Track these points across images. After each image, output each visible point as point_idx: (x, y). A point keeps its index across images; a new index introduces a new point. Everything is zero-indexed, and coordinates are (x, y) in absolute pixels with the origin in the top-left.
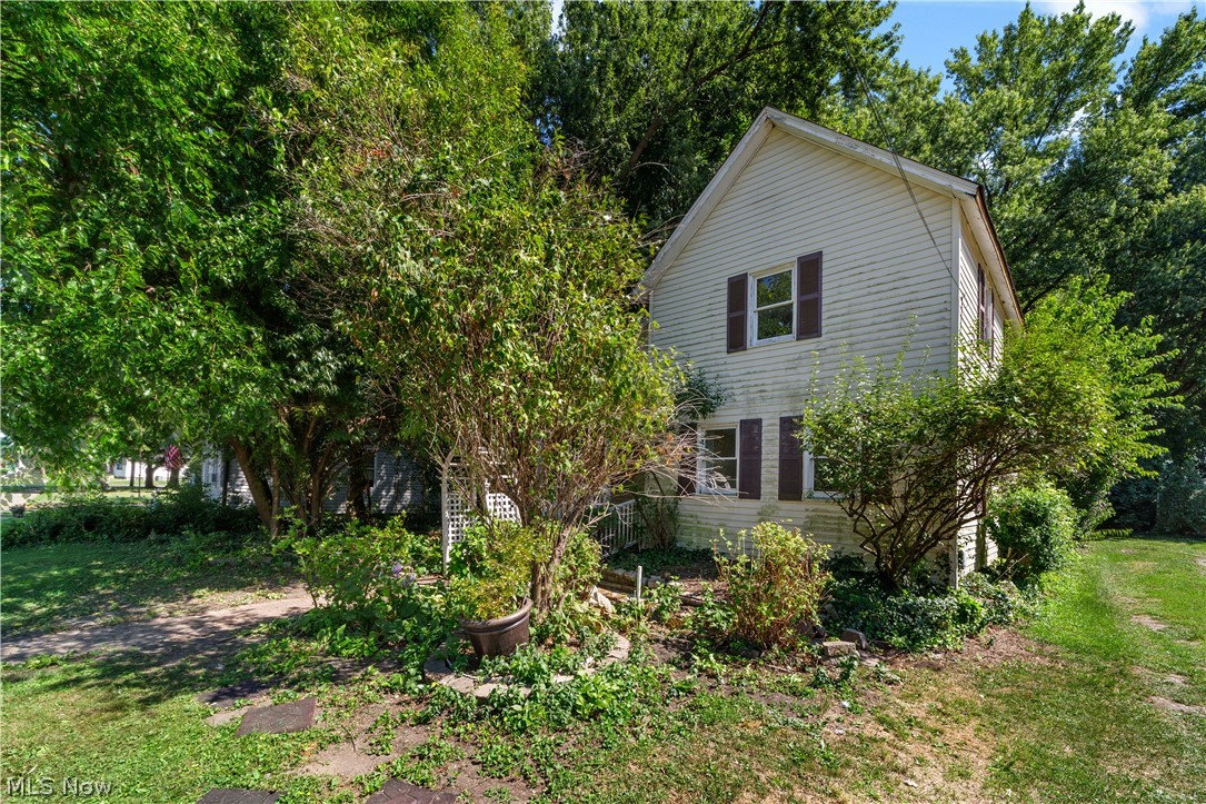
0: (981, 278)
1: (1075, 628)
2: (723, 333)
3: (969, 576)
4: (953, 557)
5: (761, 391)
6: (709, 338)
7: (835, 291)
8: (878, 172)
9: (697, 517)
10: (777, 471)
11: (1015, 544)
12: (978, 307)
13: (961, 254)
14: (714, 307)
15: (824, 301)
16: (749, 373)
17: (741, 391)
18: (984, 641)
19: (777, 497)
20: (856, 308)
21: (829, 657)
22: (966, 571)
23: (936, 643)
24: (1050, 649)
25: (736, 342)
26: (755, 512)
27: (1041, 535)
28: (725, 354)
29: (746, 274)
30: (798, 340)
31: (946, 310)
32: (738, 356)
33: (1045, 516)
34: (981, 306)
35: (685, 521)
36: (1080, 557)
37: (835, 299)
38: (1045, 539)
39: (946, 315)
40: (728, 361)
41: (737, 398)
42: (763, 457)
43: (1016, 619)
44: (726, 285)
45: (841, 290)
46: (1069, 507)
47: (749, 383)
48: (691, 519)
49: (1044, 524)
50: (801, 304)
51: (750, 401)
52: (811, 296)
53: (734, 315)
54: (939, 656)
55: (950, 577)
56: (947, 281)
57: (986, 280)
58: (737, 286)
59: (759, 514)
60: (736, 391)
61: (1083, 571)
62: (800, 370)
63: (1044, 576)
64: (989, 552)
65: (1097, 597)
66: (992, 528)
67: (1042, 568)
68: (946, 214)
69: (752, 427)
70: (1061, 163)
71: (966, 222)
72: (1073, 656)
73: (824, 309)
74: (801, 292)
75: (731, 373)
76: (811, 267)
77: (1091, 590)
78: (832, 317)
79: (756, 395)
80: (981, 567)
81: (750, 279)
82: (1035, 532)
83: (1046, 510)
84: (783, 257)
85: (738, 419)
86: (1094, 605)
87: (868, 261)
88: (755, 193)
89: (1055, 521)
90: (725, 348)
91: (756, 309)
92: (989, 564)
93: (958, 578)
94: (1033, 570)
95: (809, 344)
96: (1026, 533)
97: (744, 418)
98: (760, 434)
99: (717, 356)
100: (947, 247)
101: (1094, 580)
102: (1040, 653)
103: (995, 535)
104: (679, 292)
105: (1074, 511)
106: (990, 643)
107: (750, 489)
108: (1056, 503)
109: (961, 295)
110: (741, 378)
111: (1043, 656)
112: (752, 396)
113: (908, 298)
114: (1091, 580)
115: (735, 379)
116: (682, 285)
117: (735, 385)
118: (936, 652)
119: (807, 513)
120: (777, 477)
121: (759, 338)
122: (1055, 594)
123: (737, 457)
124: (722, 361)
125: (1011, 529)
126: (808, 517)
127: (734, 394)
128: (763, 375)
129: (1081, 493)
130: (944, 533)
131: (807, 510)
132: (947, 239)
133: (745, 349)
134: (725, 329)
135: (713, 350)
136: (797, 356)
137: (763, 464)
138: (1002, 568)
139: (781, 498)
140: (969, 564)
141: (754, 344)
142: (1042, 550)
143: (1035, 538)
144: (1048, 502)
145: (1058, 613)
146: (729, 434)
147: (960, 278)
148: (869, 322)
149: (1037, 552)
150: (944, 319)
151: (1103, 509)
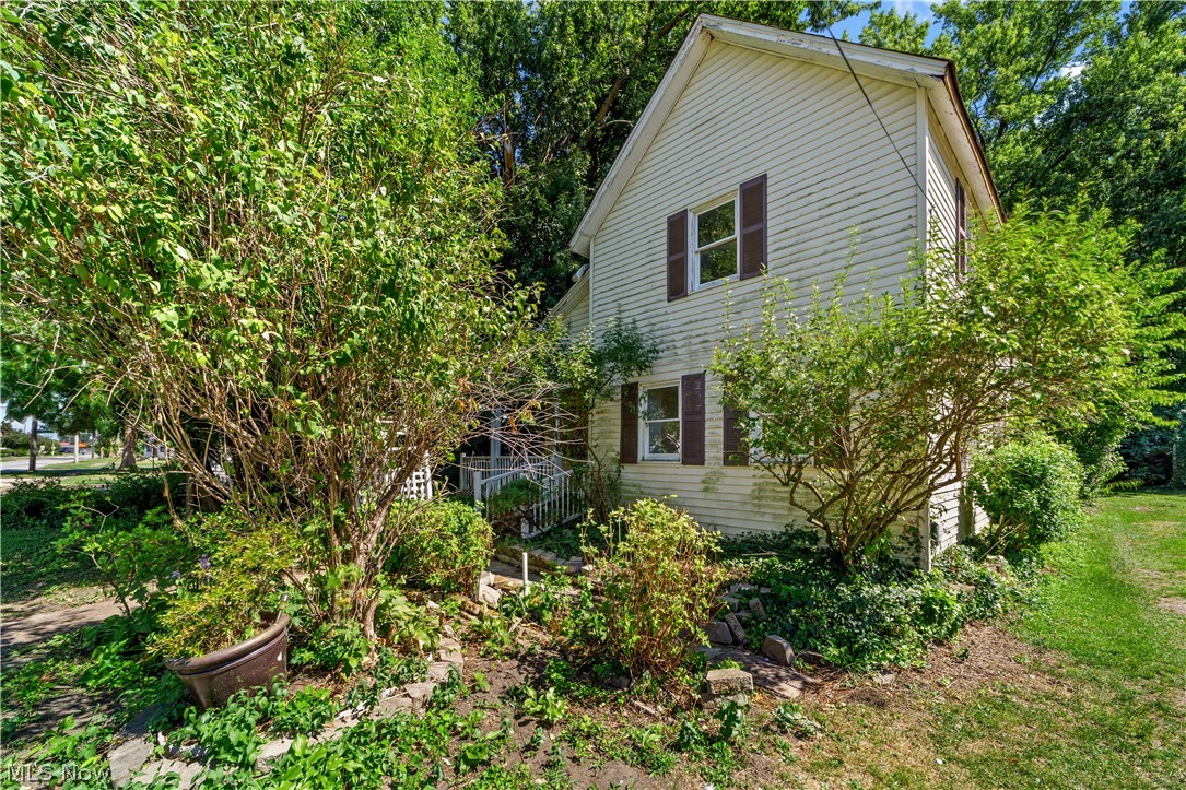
0: (960, 194)
1: (1086, 623)
2: (663, 279)
3: (948, 552)
4: (924, 530)
5: (704, 342)
6: (649, 287)
7: (782, 218)
8: (828, 71)
9: (640, 486)
10: (721, 432)
11: (1007, 511)
12: (957, 230)
13: (928, 156)
14: (653, 251)
15: (770, 232)
16: (691, 322)
17: (682, 343)
18: (957, 649)
19: (722, 462)
20: (806, 236)
21: (712, 697)
22: (944, 546)
23: (885, 658)
24: (1051, 658)
25: (677, 289)
26: (699, 479)
27: (1039, 499)
28: (666, 303)
29: (686, 210)
30: (741, 280)
31: (911, 227)
32: (679, 304)
33: (1043, 476)
34: (961, 229)
35: (628, 492)
36: (1088, 518)
37: (782, 227)
38: (1044, 505)
39: (912, 233)
40: (669, 310)
41: (679, 351)
42: (706, 417)
43: (1006, 612)
44: (665, 226)
45: (789, 216)
46: (1074, 463)
47: (691, 333)
48: (634, 489)
49: (1043, 487)
50: (744, 237)
51: (692, 354)
52: (755, 228)
53: (675, 257)
54: (888, 679)
55: (921, 555)
56: (911, 192)
57: (967, 200)
58: (677, 224)
59: (703, 482)
60: (678, 344)
61: (1092, 536)
62: (745, 314)
63: (1043, 547)
64: (977, 518)
65: (1112, 571)
66: (979, 492)
67: (1042, 538)
68: (909, 109)
69: (694, 383)
70: (1060, 102)
71: (936, 123)
72: (1083, 670)
73: (770, 241)
74: (744, 225)
75: (672, 324)
76: (755, 193)
77: (1105, 560)
78: (779, 249)
79: (696, 347)
80: (967, 538)
81: (690, 216)
82: (1032, 497)
83: (1045, 469)
84: (724, 188)
85: (679, 375)
86: (1110, 585)
87: (819, 178)
88: (694, 118)
89: (1057, 481)
90: (665, 297)
91: (697, 248)
92: (977, 532)
93: (931, 557)
94: (1031, 540)
95: (753, 284)
96: (1020, 497)
97: (686, 373)
98: (703, 391)
99: (658, 305)
100: (911, 150)
101: (1106, 546)
102: (1035, 668)
103: (982, 499)
104: (618, 239)
105: (1079, 467)
106: (965, 655)
107: (694, 455)
108: (1058, 460)
109: (929, 207)
110: (683, 328)
111: (1040, 672)
112: (694, 348)
113: (865, 217)
114: (1102, 547)
115: (676, 330)
116: (623, 231)
117: (676, 337)
118: (885, 672)
119: (754, 480)
120: (722, 439)
121: (702, 282)
122: (1059, 569)
123: (680, 418)
124: (663, 311)
125: (1002, 494)
126: (755, 484)
127: (675, 347)
128: (705, 323)
129: (1087, 447)
130: (909, 502)
131: (754, 476)
132: (911, 139)
133: (686, 296)
134: (665, 275)
135: (653, 300)
136: (741, 298)
137: (707, 424)
138: (993, 538)
139: (727, 463)
140: (948, 538)
141: (696, 290)
142: (1040, 517)
143: (1031, 503)
144: (1047, 459)
145: (1062, 598)
146: (671, 392)
147: (928, 186)
148: (820, 250)
149: (1034, 520)
150: (908, 238)
151: (1112, 463)
